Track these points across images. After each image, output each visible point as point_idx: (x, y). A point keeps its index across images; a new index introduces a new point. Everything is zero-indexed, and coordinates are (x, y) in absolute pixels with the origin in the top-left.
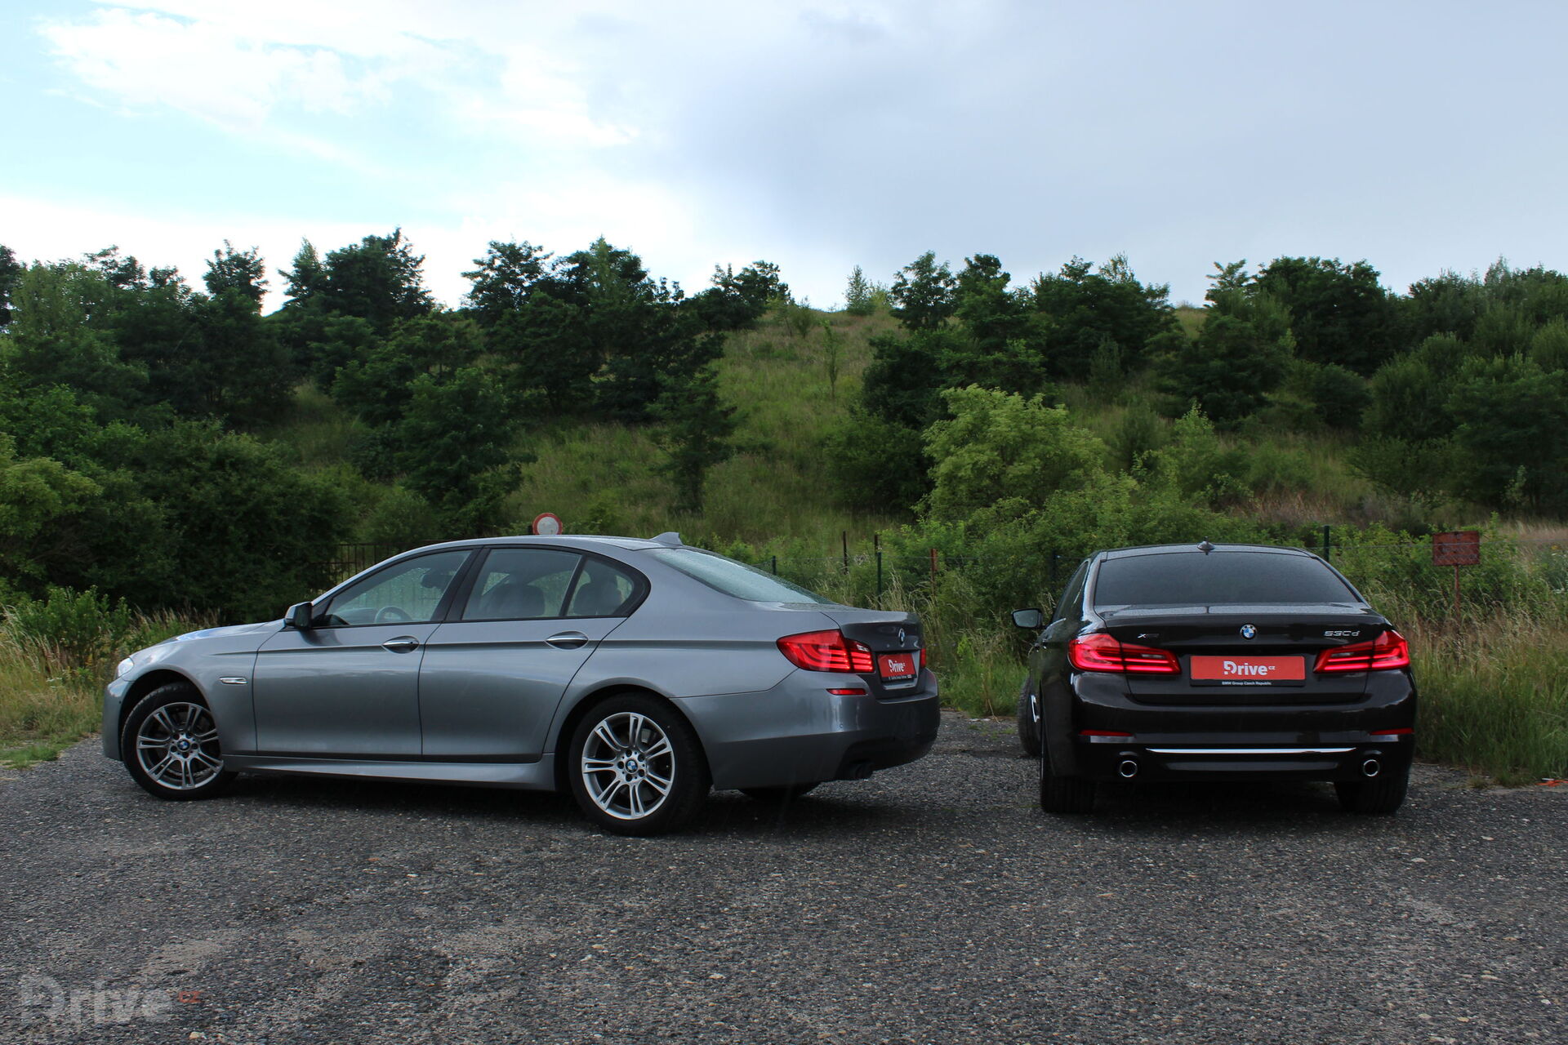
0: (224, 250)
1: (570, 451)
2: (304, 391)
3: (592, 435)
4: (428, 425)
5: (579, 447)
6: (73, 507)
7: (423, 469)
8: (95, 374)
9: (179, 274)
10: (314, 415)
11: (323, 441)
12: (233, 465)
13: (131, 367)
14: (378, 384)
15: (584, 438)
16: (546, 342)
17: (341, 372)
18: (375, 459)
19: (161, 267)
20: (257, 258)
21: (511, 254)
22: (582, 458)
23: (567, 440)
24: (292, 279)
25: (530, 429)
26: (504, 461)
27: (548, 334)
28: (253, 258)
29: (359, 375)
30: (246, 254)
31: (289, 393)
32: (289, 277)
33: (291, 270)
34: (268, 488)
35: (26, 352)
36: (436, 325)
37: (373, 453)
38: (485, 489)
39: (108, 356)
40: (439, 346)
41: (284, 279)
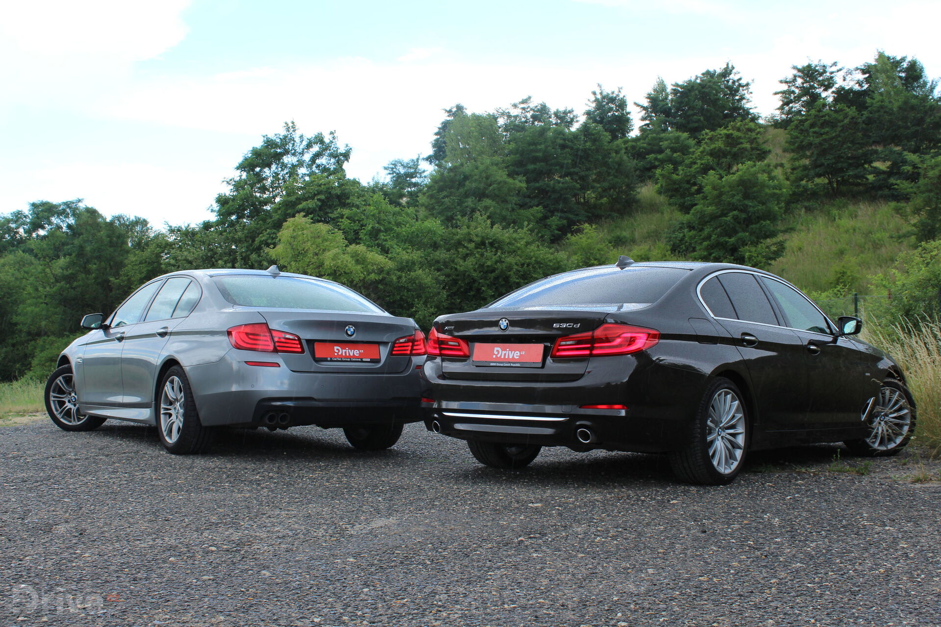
0: (598, 92)
1: (838, 226)
2: (646, 191)
3: (860, 213)
4: (711, 209)
5: (845, 222)
6: (373, 276)
7: (705, 243)
8: (491, 188)
9: (575, 113)
10: (653, 208)
11: (653, 227)
12: (491, 244)
13: (517, 182)
14: (688, 182)
15: (854, 216)
16: (825, 140)
17: (661, 175)
18: (682, 240)
19: (562, 109)
20: (621, 96)
21: (809, 73)
22: (847, 232)
23: (837, 218)
24: (645, 108)
25: (808, 209)
26: (773, 234)
27: (827, 133)
28: (618, 95)
29: (675, 177)
30: (613, 93)
31: (635, 193)
32: (642, 107)
33: (646, 103)
34: (511, 260)
35: (442, 174)
36: (732, 134)
37: (681, 235)
38: (750, 258)
39: (501, 175)
40: (735, 150)
41: (639, 109)
